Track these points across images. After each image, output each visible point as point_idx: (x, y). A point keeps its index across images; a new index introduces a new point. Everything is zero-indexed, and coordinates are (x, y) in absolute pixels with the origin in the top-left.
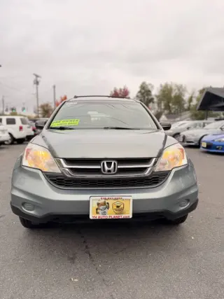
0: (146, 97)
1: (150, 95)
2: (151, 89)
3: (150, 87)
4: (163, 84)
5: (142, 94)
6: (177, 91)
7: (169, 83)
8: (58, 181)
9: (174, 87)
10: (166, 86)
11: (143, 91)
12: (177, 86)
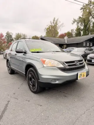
0: (10, 38)
1: (12, 37)
2: (11, 35)
3: (11, 34)
4: (17, 33)
5: (8, 37)
6: (23, 36)
7: (20, 33)
9: (22, 35)
10: (18, 34)
11: (8, 35)
12: (23, 34)
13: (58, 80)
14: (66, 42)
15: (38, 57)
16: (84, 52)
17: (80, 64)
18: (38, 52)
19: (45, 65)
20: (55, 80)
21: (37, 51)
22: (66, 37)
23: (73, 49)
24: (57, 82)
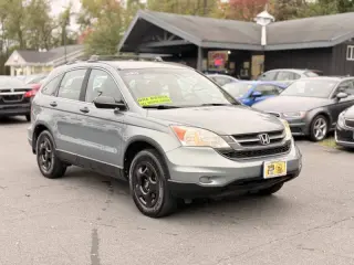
8: (229, 154)
13: (215, 177)
14: (264, 42)
15: (167, 123)
16: (334, 96)
17: (272, 141)
18: (161, 108)
19: (184, 143)
20: (209, 177)
21: (158, 104)
22: (265, 14)
23: (295, 77)
24: (214, 183)
